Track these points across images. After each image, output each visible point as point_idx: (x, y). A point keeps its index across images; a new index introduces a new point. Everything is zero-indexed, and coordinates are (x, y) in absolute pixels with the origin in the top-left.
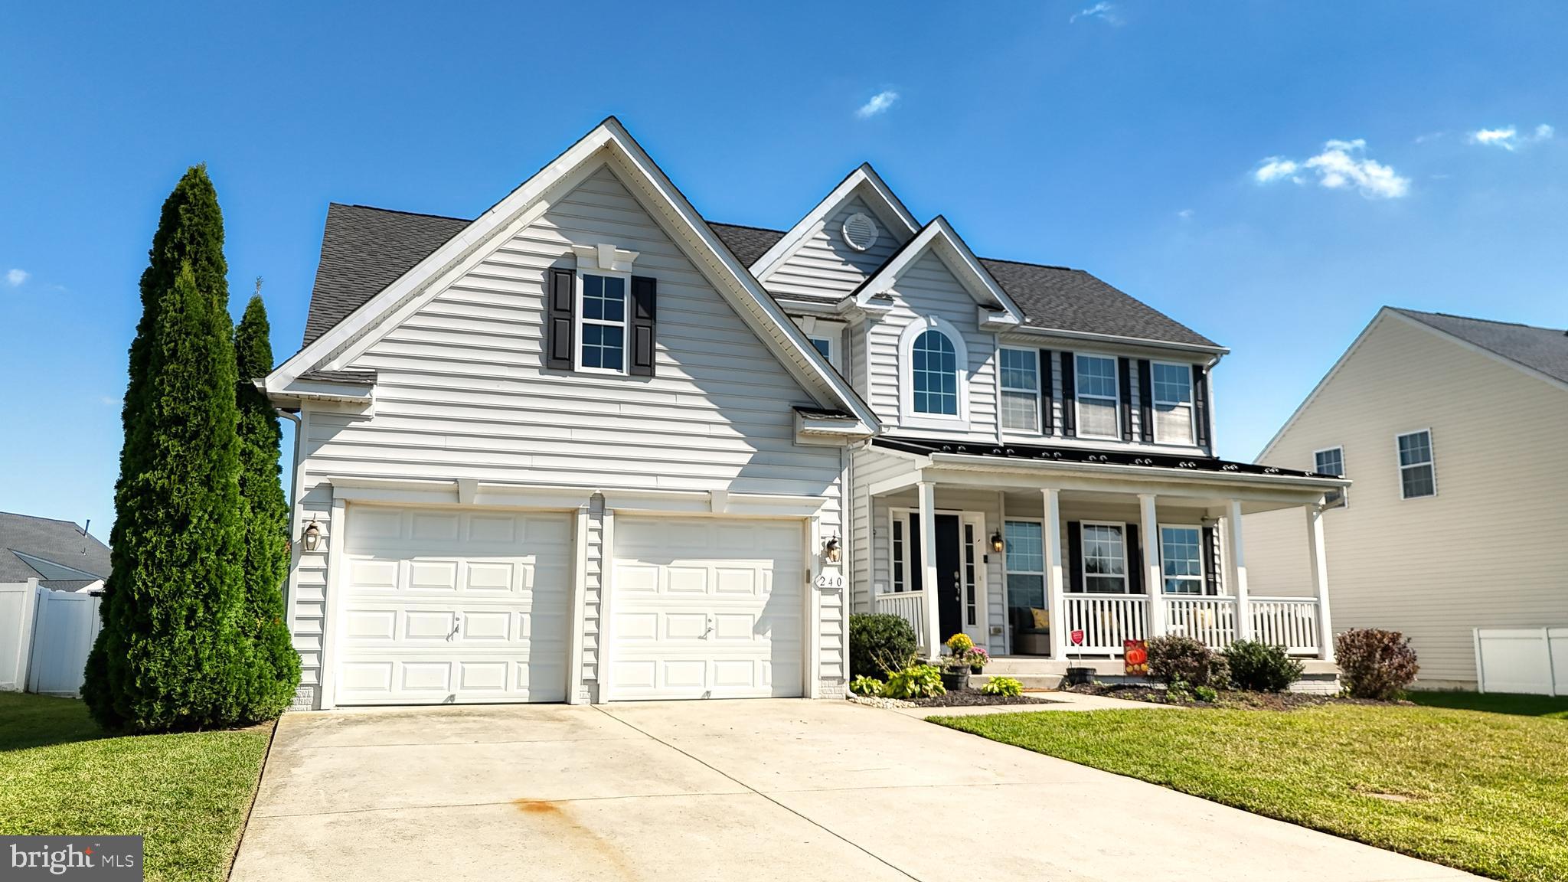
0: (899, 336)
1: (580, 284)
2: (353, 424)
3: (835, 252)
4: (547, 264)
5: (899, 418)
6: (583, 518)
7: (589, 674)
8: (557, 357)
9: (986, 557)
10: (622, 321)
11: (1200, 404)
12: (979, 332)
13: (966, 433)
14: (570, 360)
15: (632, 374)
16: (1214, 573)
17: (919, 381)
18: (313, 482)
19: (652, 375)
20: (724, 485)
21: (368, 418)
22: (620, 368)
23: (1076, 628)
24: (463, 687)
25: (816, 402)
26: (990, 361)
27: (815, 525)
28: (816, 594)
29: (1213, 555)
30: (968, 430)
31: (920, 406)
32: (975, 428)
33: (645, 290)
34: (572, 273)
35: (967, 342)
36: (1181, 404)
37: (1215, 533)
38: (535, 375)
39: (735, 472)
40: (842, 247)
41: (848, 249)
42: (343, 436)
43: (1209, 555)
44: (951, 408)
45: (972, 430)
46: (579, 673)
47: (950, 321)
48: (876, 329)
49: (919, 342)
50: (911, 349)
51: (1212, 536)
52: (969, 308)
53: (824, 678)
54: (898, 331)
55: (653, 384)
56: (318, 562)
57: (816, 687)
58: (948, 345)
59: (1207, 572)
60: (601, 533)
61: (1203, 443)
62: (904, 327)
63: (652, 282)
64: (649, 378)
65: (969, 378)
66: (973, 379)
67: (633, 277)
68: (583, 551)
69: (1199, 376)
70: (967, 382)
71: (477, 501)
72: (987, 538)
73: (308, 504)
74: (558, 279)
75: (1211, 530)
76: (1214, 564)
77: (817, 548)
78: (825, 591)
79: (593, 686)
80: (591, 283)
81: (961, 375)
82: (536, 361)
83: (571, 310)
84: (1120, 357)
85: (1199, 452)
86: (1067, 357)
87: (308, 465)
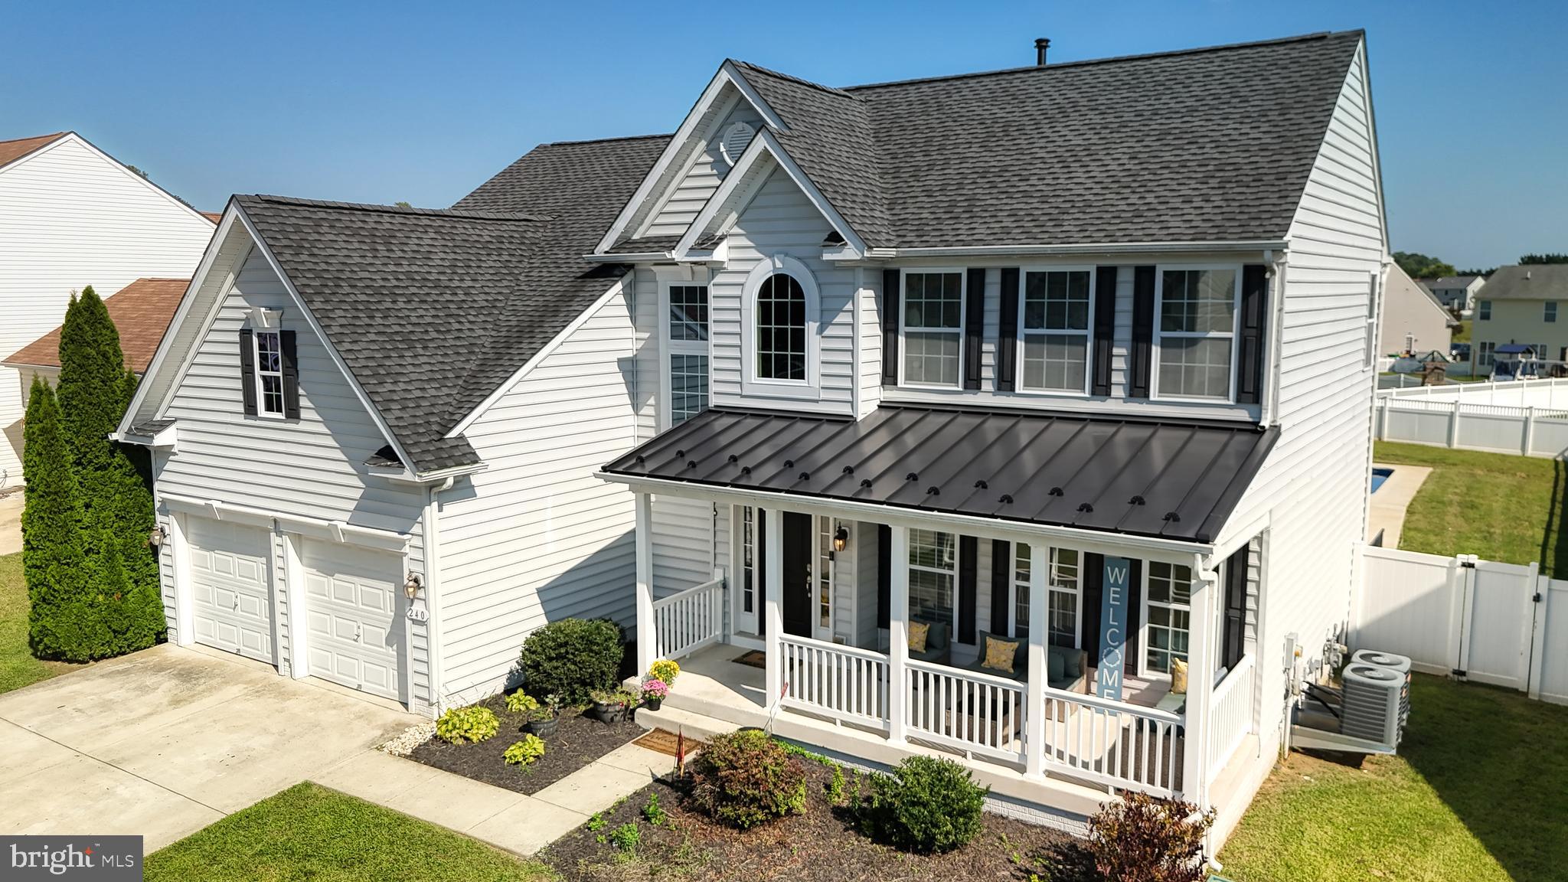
1: (254, 342)
2: (171, 458)
4: (239, 326)
5: (742, 386)
6: (273, 535)
7: (285, 654)
8: (251, 405)
9: (831, 554)
10: (280, 370)
11: (1252, 332)
12: (835, 269)
13: (817, 401)
14: (256, 407)
15: (286, 417)
16: (1243, 609)
17: (764, 340)
19: (299, 417)
22: (282, 411)
24: (242, 645)
26: (849, 306)
27: (405, 559)
28: (408, 623)
29: (1244, 580)
30: (817, 398)
31: (763, 371)
32: (826, 395)
33: (289, 341)
34: (250, 332)
35: (819, 285)
36: (1212, 335)
38: (241, 419)
40: (724, 168)
42: (169, 466)
43: (1236, 582)
44: (798, 371)
45: (822, 397)
46: (281, 653)
47: (798, 259)
48: (717, 279)
49: (765, 291)
50: (757, 299)
53: (416, 697)
54: (741, 279)
55: (302, 426)
56: (168, 550)
58: (798, 292)
60: (282, 548)
61: (1246, 397)
64: (296, 421)
65: (821, 330)
66: (826, 333)
67: (281, 331)
68: (276, 562)
69: (1256, 284)
70: (818, 337)
71: (223, 517)
73: (160, 512)
74: (245, 337)
76: (1244, 595)
78: (414, 621)
79: (290, 664)
80: (262, 339)
81: (811, 328)
82: (241, 408)
83: (252, 366)
84: (1100, 270)
85: (1242, 415)
86: (1009, 277)
87: (157, 486)
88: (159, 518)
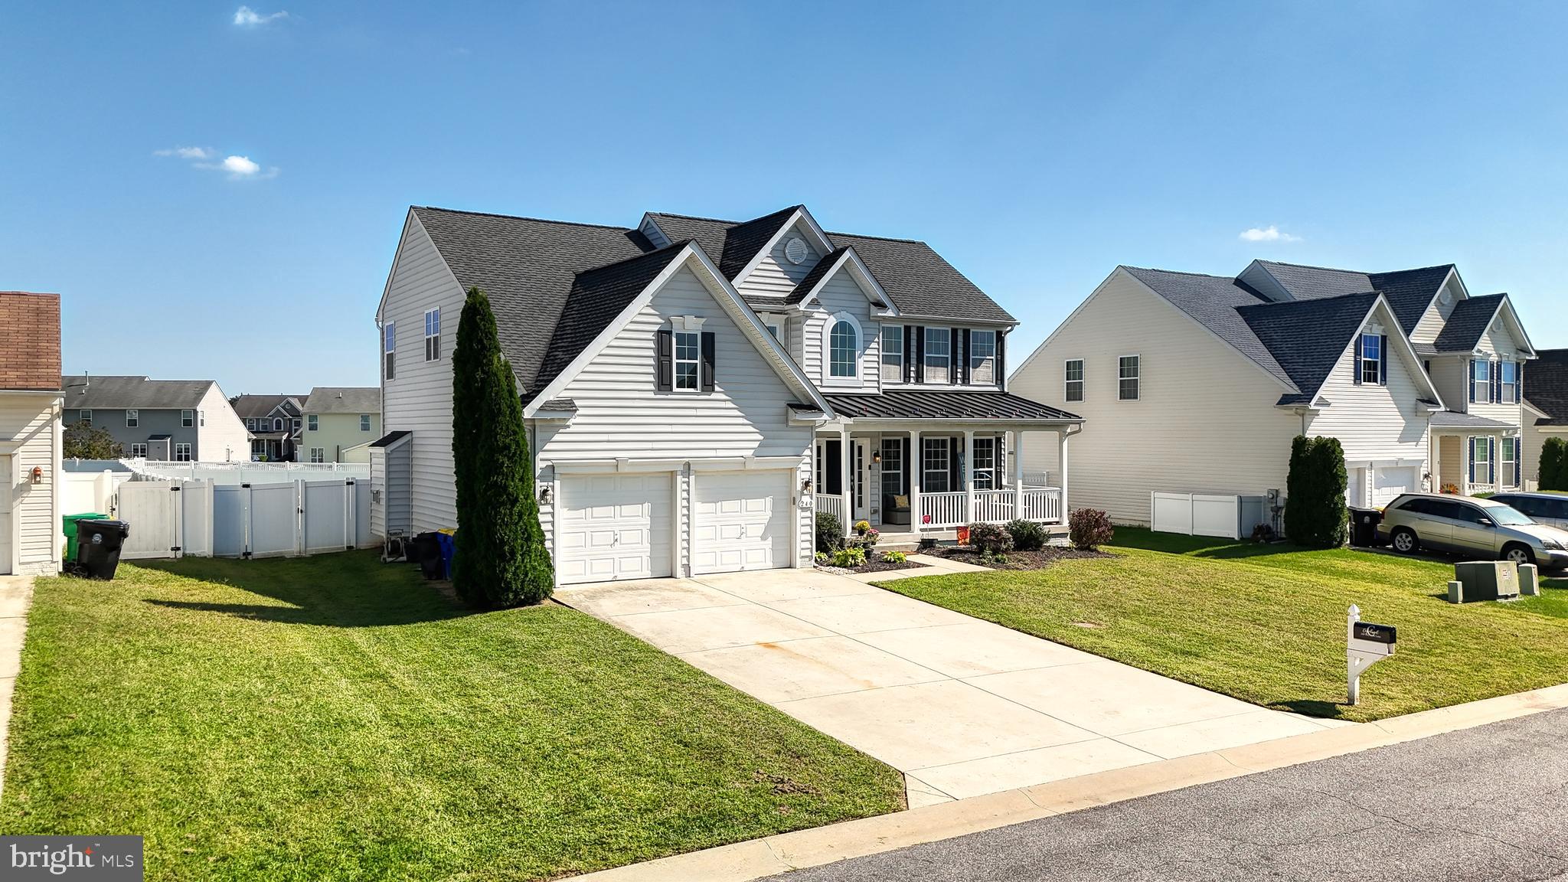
0: (822, 326)
1: (674, 340)
2: (561, 431)
3: (779, 265)
4: (656, 328)
5: (821, 380)
6: (679, 479)
7: (685, 561)
8: (663, 384)
9: (870, 466)
10: (697, 359)
11: (999, 357)
12: (870, 320)
13: (861, 388)
14: (670, 385)
15: (702, 391)
16: (1001, 466)
17: (833, 356)
18: (543, 465)
19: (713, 390)
20: (750, 453)
21: (568, 427)
22: (695, 387)
23: (926, 514)
24: (620, 571)
25: (799, 400)
26: (876, 340)
27: (798, 472)
28: (799, 511)
29: (1001, 454)
30: (862, 386)
31: (834, 373)
32: (866, 384)
33: (709, 339)
34: (670, 333)
35: (862, 328)
36: (988, 357)
37: (1003, 441)
38: (651, 395)
39: (756, 445)
40: (783, 261)
41: (788, 263)
42: (557, 437)
43: (998, 455)
44: (852, 372)
45: (865, 385)
46: (680, 561)
47: (853, 314)
48: (809, 322)
49: (834, 330)
50: (830, 334)
51: (1001, 443)
52: (865, 305)
53: (803, 557)
54: (822, 323)
55: (714, 396)
56: (548, 508)
57: (799, 562)
58: (852, 331)
59: (996, 466)
60: (688, 484)
61: (999, 382)
62: (826, 320)
63: (712, 335)
64: (709, 393)
65: (863, 351)
66: (865, 353)
67: (702, 333)
68: (680, 495)
69: (1000, 339)
70: (862, 354)
71: (627, 470)
72: (871, 454)
73: (543, 478)
74: (663, 337)
75: (1001, 438)
76: (1001, 460)
77: (799, 486)
78: (803, 509)
79: (687, 568)
80: (680, 337)
81: (859, 350)
82: (652, 387)
83: (670, 356)
84: (953, 330)
85: (996, 389)
86: (920, 330)
87: (540, 455)
88: (539, 482)
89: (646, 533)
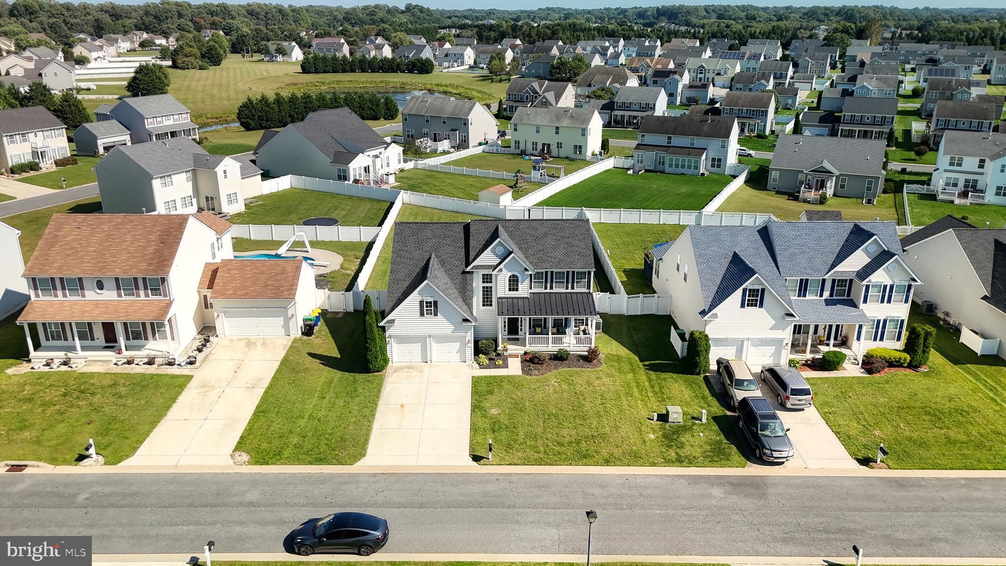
0: (506, 276)
3: (493, 254)
4: (419, 300)
5: (505, 293)
6: (427, 338)
10: (432, 308)
11: (589, 280)
12: (524, 273)
13: (520, 295)
14: (424, 315)
17: (510, 285)
18: (388, 335)
20: (450, 332)
21: (395, 326)
22: (432, 315)
23: (531, 342)
24: (412, 360)
26: (528, 279)
27: (466, 337)
31: (510, 290)
32: (523, 294)
34: (423, 301)
35: (521, 277)
36: (583, 280)
39: (452, 330)
41: (496, 254)
42: (391, 328)
44: (517, 290)
47: (518, 272)
48: (501, 274)
49: (510, 277)
50: (508, 279)
53: (469, 360)
55: (438, 317)
56: (390, 345)
58: (517, 277)
60: (431, 340)
61: (589, 288)
62: (508, 273)
63: (436, 301)
66: (523, 284)
67: (433, 301)
68: (428, 343)
69: (590, 273)
71: (413, 336)
77: (467, 341)
78: (468, 347)
79: (431, 360)
80: (426, 302)
81: (519, 284)
82: (418, 315)
83: (424, 307)
84: (566, 271)
85: (588, 291)
86: (552, 272)
87: (387, 333)
88: (387, 339)
89: (420, 350)
